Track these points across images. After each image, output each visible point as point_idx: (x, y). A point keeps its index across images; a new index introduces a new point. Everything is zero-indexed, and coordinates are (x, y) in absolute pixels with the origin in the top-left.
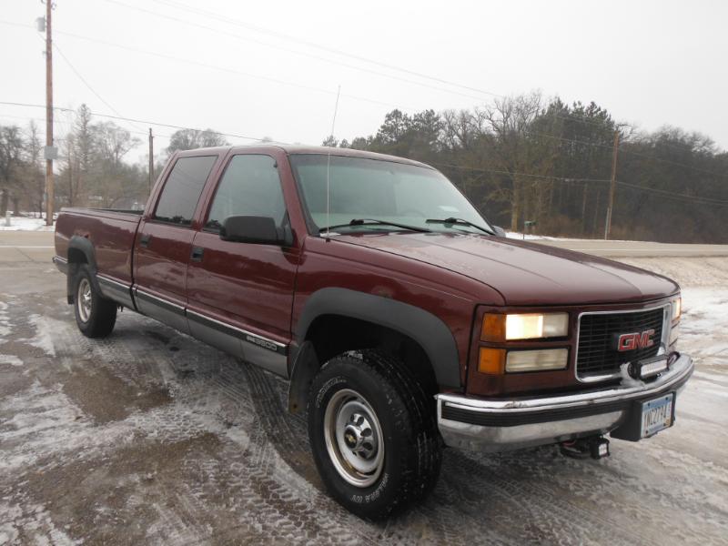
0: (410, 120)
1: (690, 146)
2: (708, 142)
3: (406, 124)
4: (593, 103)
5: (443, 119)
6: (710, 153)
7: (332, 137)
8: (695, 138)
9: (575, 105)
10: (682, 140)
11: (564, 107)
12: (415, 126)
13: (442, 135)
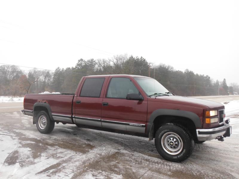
0: (86, 62)
1: (167, 69)
2: (172, 68)
3: (85, 63)
4: (142, 57)
5: (97, 61)
6: (173, 71)
7: (59, 67)
8: (169, 67)
9: (136, 57)
10: (165, 67)
11: (134, 58)
12: (88, 64)
13: (96, 66)
